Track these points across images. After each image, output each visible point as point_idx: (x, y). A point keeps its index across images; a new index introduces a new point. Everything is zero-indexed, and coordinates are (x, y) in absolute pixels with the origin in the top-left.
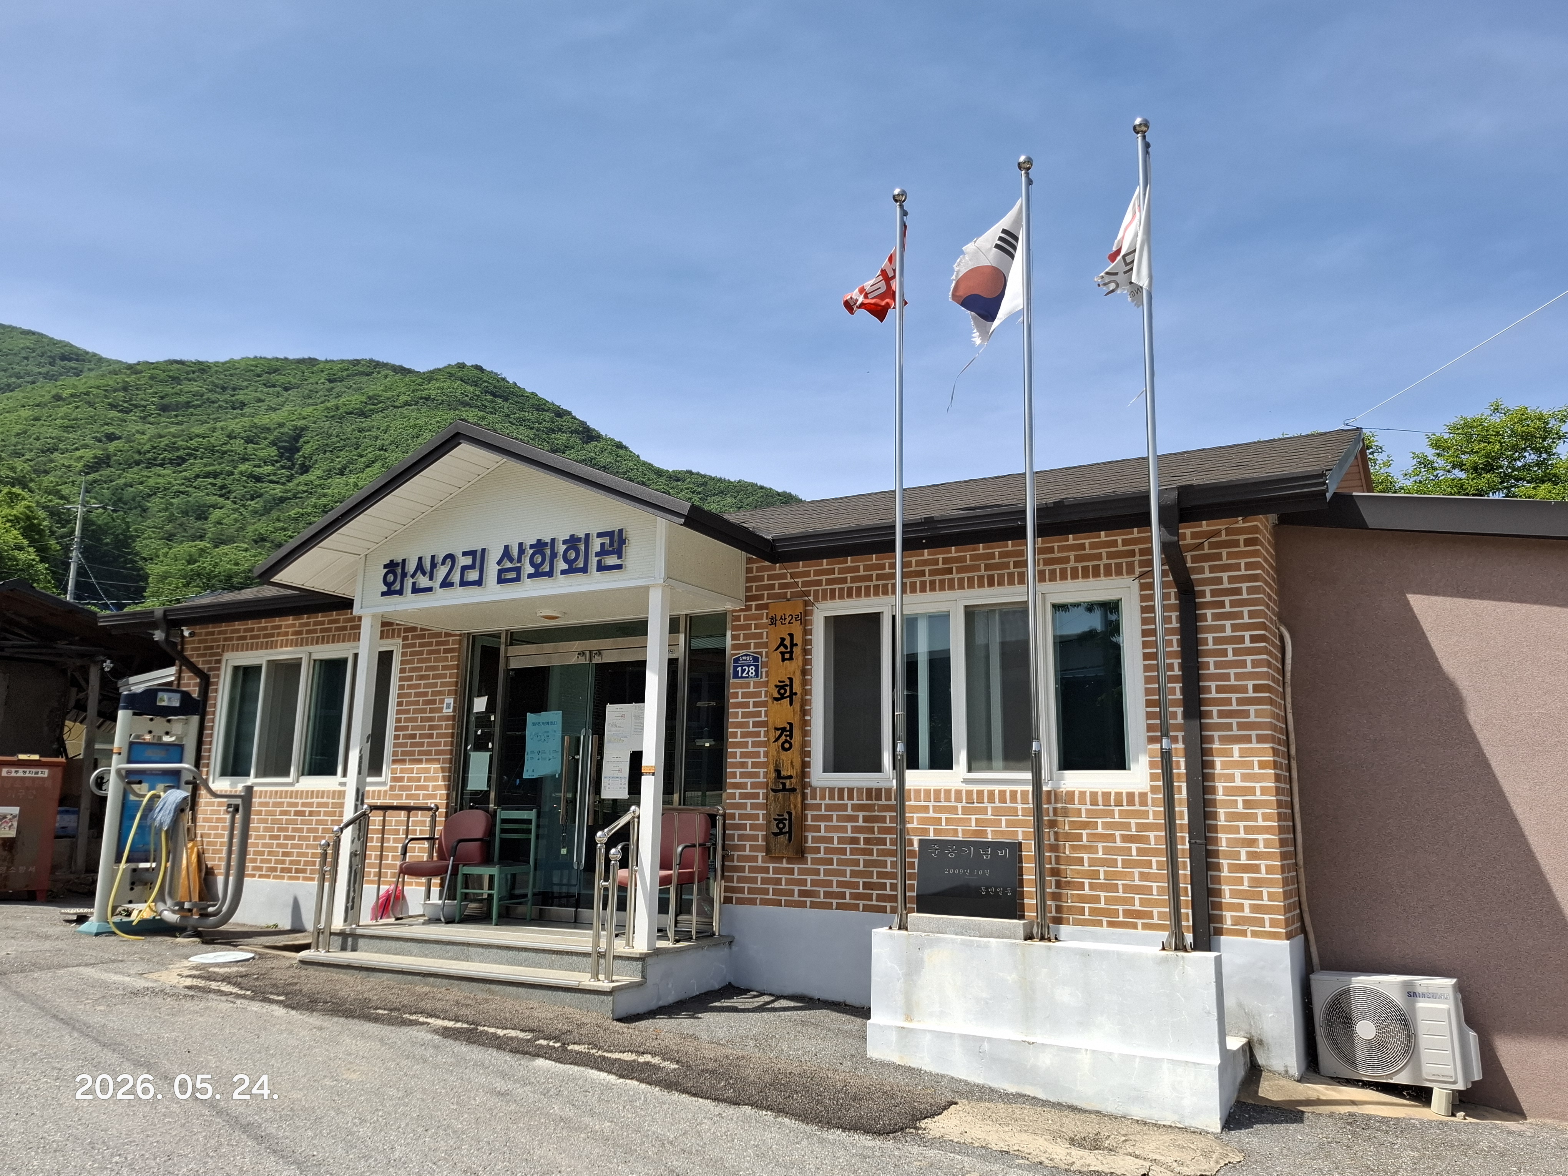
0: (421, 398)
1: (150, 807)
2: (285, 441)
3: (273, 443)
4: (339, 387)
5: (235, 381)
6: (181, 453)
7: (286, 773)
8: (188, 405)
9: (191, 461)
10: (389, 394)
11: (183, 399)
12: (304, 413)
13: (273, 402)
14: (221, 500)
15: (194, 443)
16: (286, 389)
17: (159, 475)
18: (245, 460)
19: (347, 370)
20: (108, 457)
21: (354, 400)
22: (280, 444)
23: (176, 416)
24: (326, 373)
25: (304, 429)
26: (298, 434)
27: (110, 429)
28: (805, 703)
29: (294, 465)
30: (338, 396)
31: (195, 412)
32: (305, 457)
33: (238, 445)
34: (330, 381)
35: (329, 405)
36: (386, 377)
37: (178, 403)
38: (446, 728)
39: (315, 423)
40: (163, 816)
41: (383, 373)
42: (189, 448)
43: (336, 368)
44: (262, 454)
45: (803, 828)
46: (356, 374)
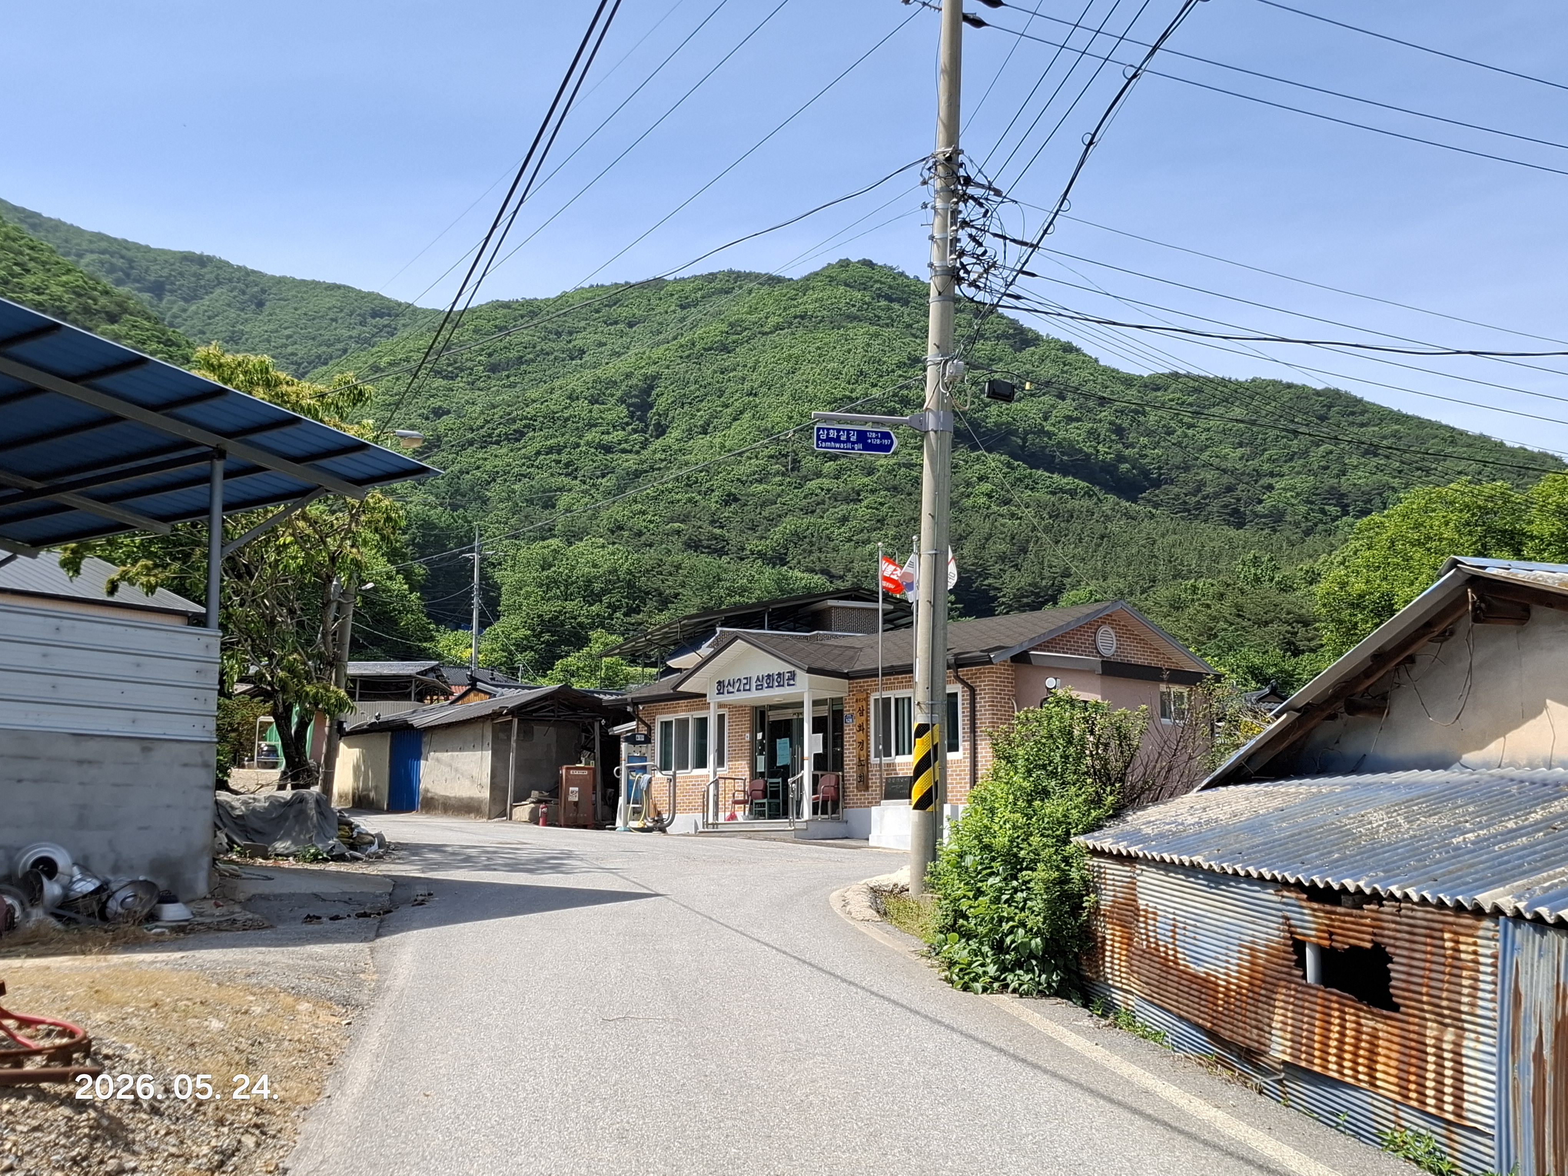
0: (795, 317)
1: (638, 781)
2: (636, 396)
3: (621, 401)
4: (694, 314)
5: (570, 322)
6: (517, 426)
7: (687, 768)
8: (520, 360)
9: (530, 434)
10: (753, 318)
11: (513, 354)
12: (654, 357)
13: (618, 344)
14: (566, 480)
15: (530, 410)
16: (631, 325)
17: (496, 456)
18: (591, 425)
19: (701, 289)
20: (439, 438)
21: (713, 331)
22: (630, 401)
23: (508, 377)
24: (676, 296)
25: (656, 377)
26: (651, 383)
27: (436, 403)
28: (867, 732)
29: (647, 426)
30: (694, 326)
31: (530, 369)
32: (660, 415)
33: (581, 407)
34: (683, 307)
35: (682, 341)
36: (750, 292)
37: (508, 360)
38: (747, 746)
39: (668, 367)
40: (643, 785)
41: (745, 287)
42: (526, 418)
43: (687, 289)
44: (609, 416)
45: (868, 779)
46: (713, 293)
